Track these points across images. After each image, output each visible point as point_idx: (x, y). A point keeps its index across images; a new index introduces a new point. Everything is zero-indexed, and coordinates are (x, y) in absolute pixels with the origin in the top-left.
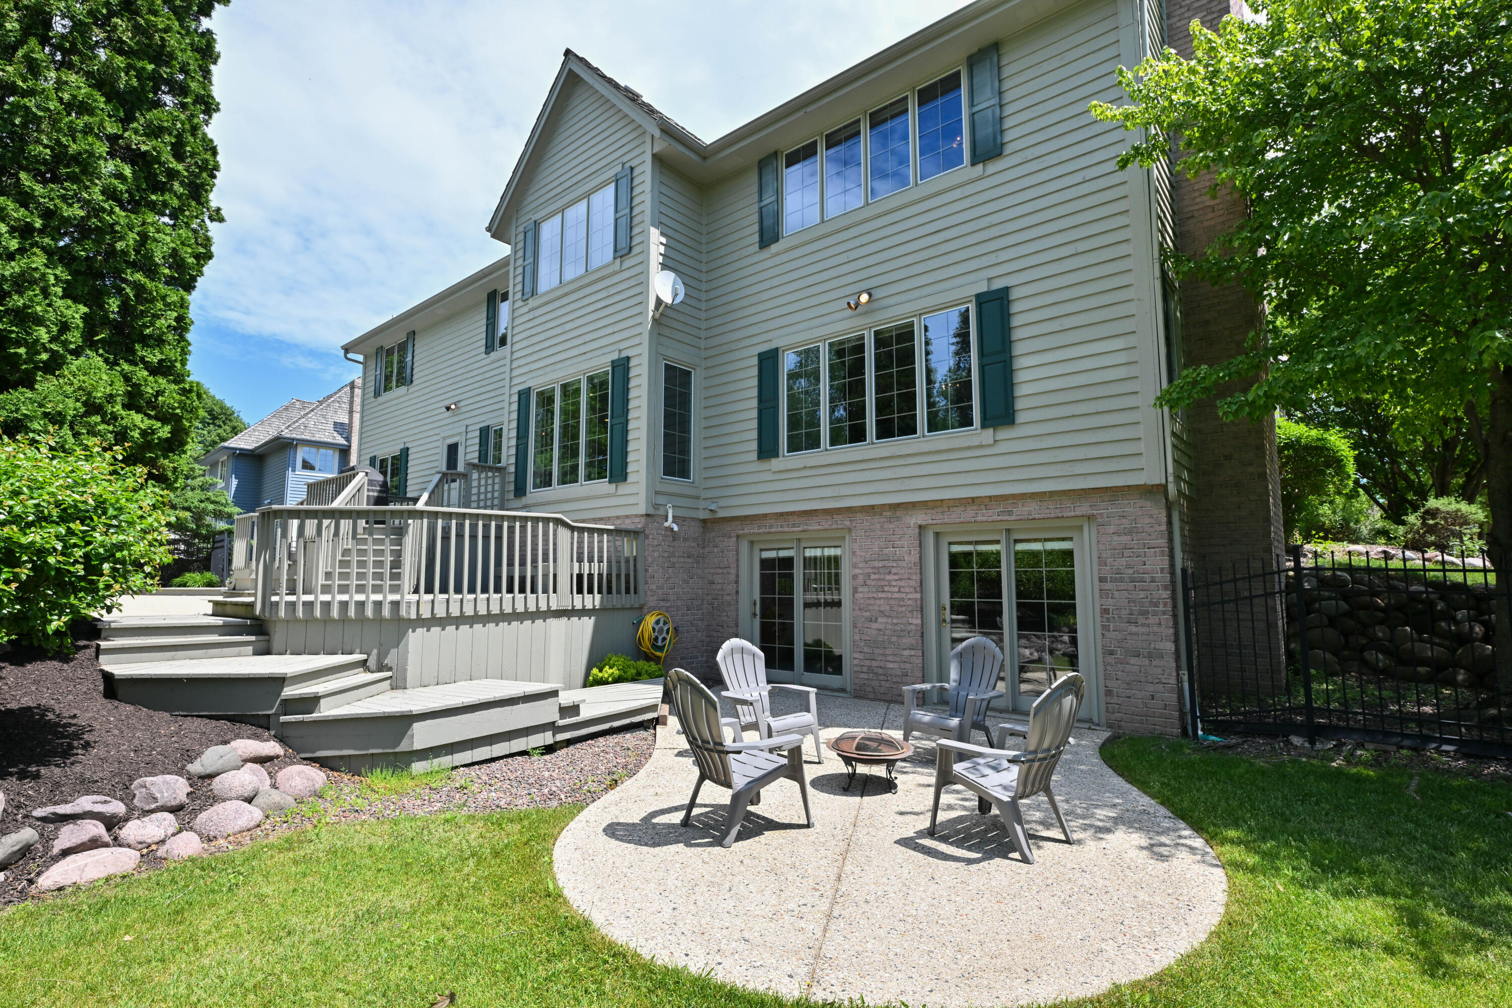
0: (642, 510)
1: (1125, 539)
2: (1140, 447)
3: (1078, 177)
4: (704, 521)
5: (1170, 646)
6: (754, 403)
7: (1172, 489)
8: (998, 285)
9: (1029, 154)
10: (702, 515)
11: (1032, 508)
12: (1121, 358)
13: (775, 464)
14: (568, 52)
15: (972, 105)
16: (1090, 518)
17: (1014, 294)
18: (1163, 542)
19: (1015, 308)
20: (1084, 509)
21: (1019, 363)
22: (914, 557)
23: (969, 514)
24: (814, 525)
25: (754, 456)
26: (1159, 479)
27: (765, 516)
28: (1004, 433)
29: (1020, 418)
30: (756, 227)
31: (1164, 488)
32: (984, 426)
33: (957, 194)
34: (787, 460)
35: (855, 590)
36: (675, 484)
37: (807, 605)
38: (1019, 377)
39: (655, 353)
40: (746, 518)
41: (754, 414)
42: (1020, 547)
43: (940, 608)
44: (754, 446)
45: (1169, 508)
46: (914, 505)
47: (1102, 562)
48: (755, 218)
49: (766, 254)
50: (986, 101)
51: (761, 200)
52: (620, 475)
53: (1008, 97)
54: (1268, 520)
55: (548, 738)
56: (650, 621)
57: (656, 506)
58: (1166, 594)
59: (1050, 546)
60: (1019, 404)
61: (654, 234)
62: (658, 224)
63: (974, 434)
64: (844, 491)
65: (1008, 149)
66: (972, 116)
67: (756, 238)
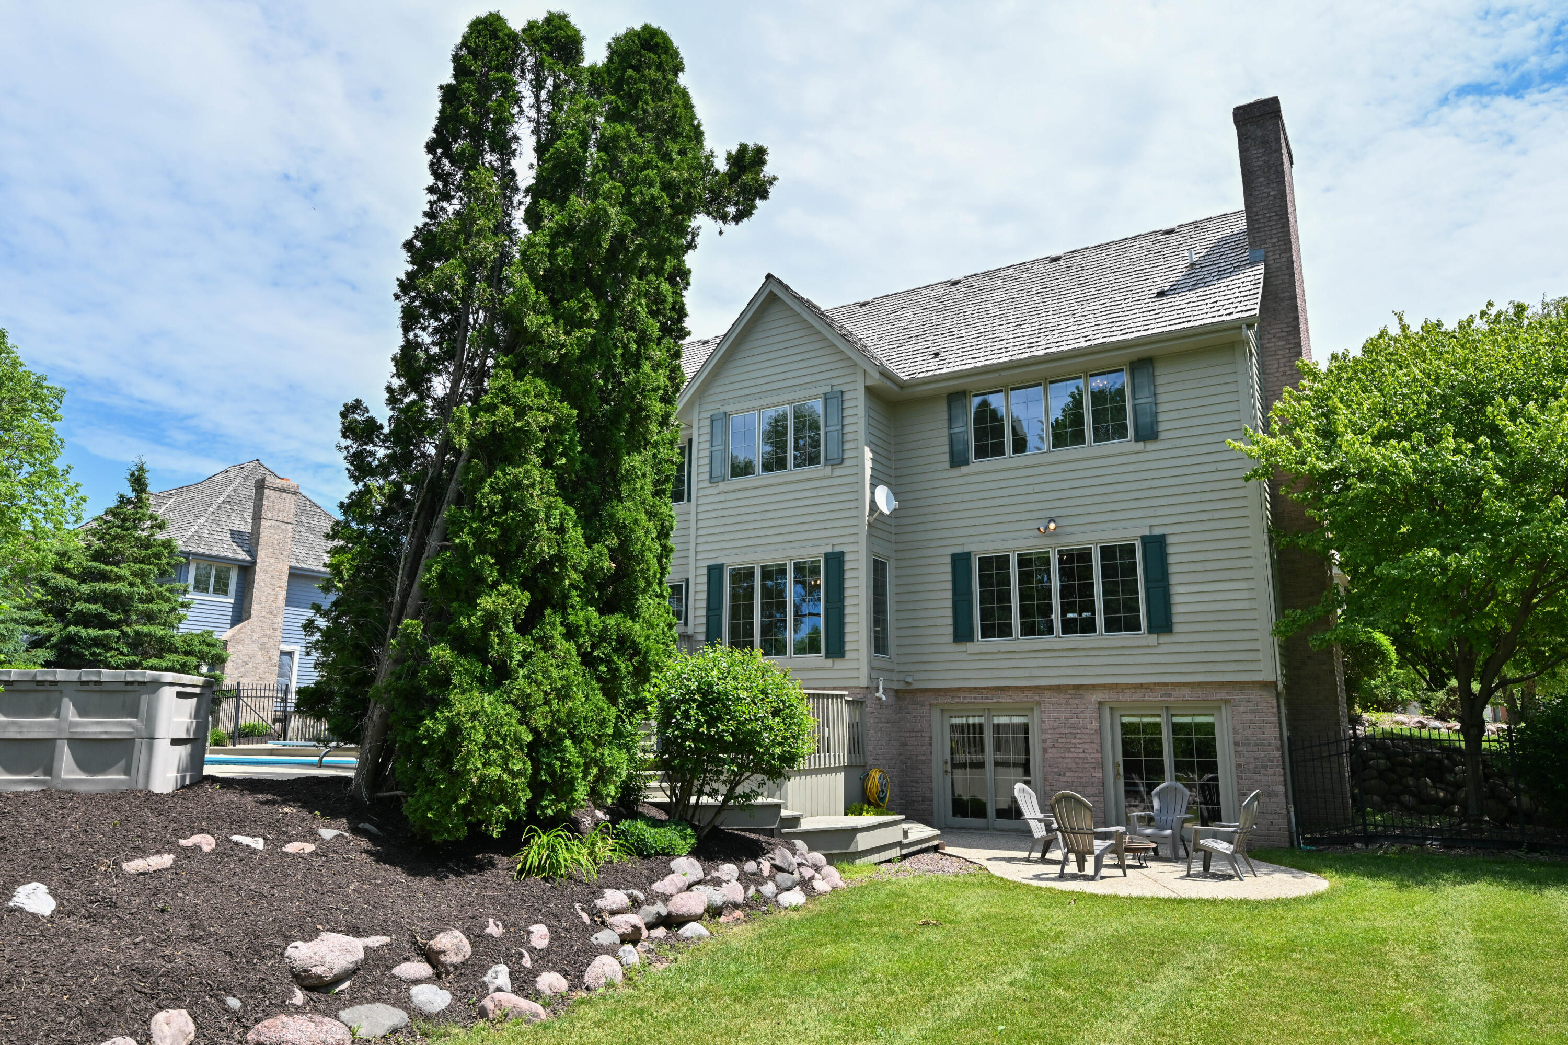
0: (864, 682)
1: (1251, 717)
2: (1260, 656)
3: (1212, 467)
4: (897, 691)
5: (1282, 789)
6: (949, 594)
7: (1280, 685)
8: (1157, 531)
9: (1178, 443)
10: (901, 686)
11: (1186, 693)
12: (1245, 595)
13: (970, 647)
14: (769, 276)
15: (1134, 398)
16: (1226, 701)
17: (1169, 540)
18: (1275, 719)
19: (1170, 550)
20: (1222, 695)
21: (1175, 589)
22: (1095, 726)
23: (1138, 695)
24: (1006, 698)
25: (950, 639)
26: (1271, 678)
27: (959, 689)
28: (1164, 638)
29: (1177, 628)
30: (946, 449)
31: (1275, 684)
32: (1151, 631)
33: (1124, 459)
34: (981, 644)
35: (1045, 751)
36: (881, 661)
37: (997, 764)
38: (1176, 599)
39: (869, 551)
40: (939, 690)
41: (949, 603)
42: (1177, 720)
43: (1116, 765)
44: (950, 630)
45: (1278, 696)
46: (1094, 687)
47: (1236, 732)
48: (946, 440)
49: (956, 472)
50: (1144, 399)
51: (950, 428)
52: (836, 650)
53: (1161, 399)
54: (1336, 703)
56: (876, 775)
57: (871, 679)
58: (1278, 754)
59: (1199, 719)
60: (1176, 619)
61: (867, 449)
62: (869, 443)
63: (1142, 637)
64: (1036, 673)
65: (1162, 436)
66: (1134, 406)
67: (947, 457)
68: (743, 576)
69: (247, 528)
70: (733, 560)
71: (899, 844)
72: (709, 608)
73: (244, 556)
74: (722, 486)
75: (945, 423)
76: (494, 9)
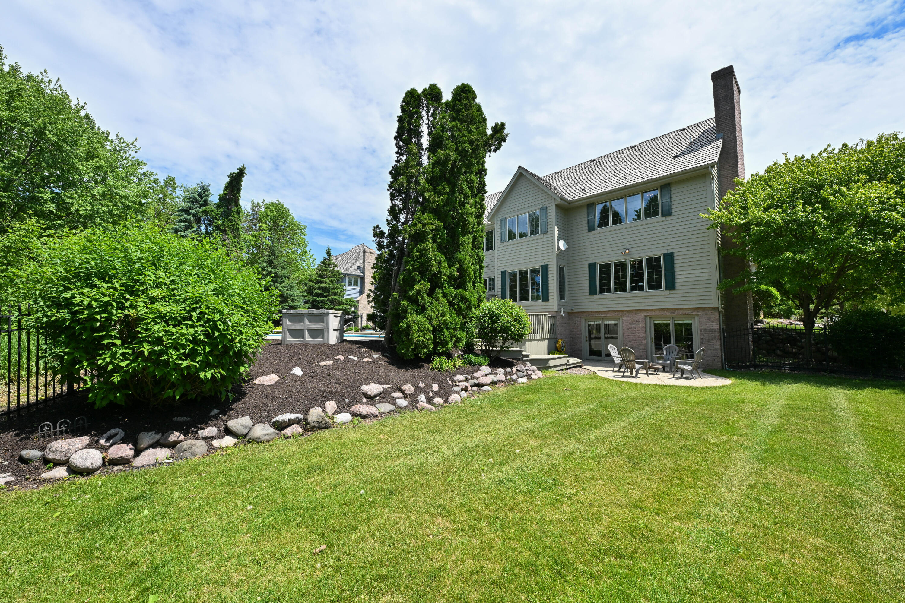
0: (556, 310)
1: (707, 321)
2: (712, 297)
3: (694, 225)
4: (568, 313)
5: (719, 347)
6: (588, 278)
7: (720, 308)
8: (670, 251)
9: (680, 216)
10: (570, 311)
11: (681, 312)
12: (707, 274)
13: (595, 297)
14: (520, 167)
15: (662, 200)
16: (697, 315)
17: (675, 254)
18: (718, 322)
19: (675, 258)
20: (696, 312)
21: (677, 273)
22: (643, 324)
23: (661, 313)
24: (609, 315)
25: (588, 294)
26: (716, 306)
27: (591, 312)
28: (672, 292)
29: (677, 288)
30: (587, 225)
31: (718, 308)
32: (666, 289)
33: (657, 224)
34: (599, 296)
35: (624, 333)
36: (562, 302)
37: (606, 338)
38: (677, 277)
39: (557, 264)
40: (584, 312)
41: (588, 281)
42: (676, 322)
43: (651, 338)
44: (588, 291)
45: (719, 312)
46: (643, 310)
47: (700, 326)
48: (586, 222)
49: (590, 233)
50: (666, 200)
51: (588, 217)
52: (546, 299)
53: (673, 200)
54: (747, 315)
55: (564, 367)
56: (560, 342)
57: (558, 309)
58: (718, 334)
59: (685, 322)
60: (677, 284)
61: (556, 227)
62: (557, 225)
63: (663, 291)
64: (620, 305)
65: (673, 214)
66: (662, 203)
67: (587, 228)
68: (513, 276)
69: (361, 265)
70: (510, 269)
71: (566, 364)
72: (502, 286)
73: (361, 274)
74: (505, 244)
75: (586, 216)
76: (412, 87)
